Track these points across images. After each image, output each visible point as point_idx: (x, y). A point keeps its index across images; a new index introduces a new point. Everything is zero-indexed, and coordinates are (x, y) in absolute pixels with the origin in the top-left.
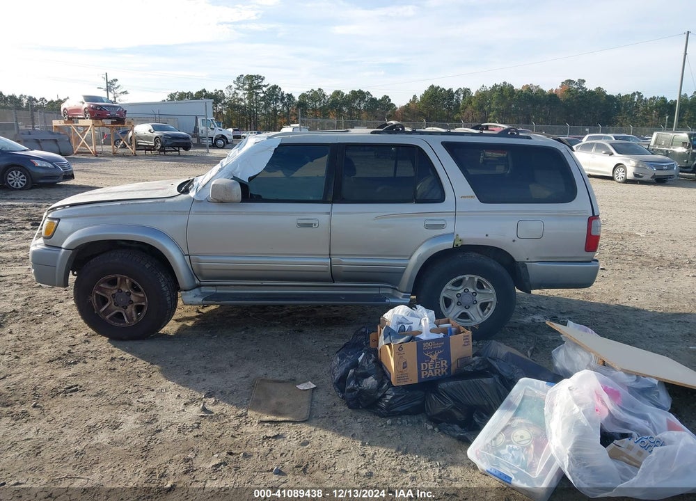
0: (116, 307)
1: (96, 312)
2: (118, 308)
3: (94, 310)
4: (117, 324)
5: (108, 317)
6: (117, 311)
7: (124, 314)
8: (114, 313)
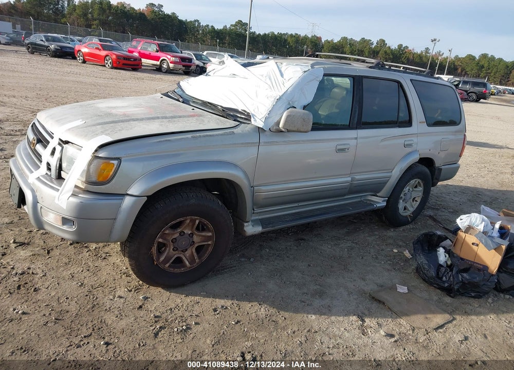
0: (174, 253)
1: (155, 263)
2: (177, 252)
3: (153, 260)
4: (177, 271)
5: (167, 265)
6: (176, 256)
7: (184, 258)
8: (173, 259)
